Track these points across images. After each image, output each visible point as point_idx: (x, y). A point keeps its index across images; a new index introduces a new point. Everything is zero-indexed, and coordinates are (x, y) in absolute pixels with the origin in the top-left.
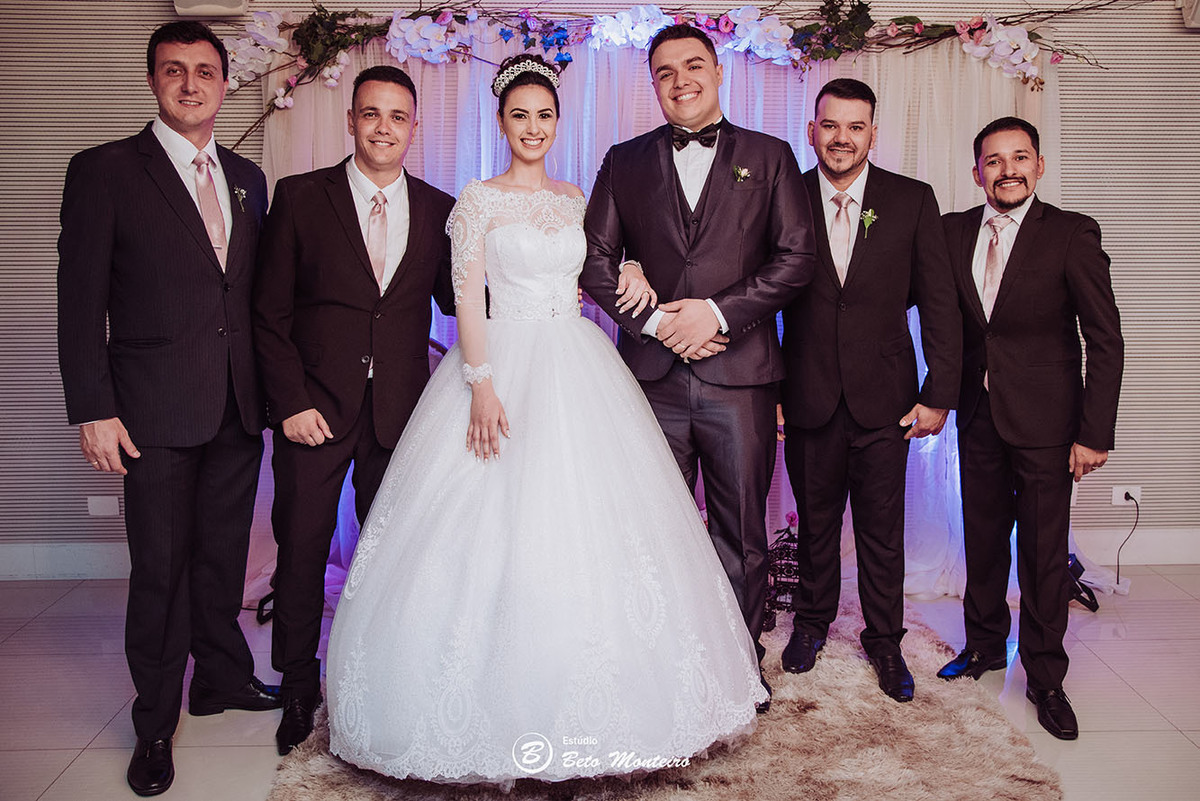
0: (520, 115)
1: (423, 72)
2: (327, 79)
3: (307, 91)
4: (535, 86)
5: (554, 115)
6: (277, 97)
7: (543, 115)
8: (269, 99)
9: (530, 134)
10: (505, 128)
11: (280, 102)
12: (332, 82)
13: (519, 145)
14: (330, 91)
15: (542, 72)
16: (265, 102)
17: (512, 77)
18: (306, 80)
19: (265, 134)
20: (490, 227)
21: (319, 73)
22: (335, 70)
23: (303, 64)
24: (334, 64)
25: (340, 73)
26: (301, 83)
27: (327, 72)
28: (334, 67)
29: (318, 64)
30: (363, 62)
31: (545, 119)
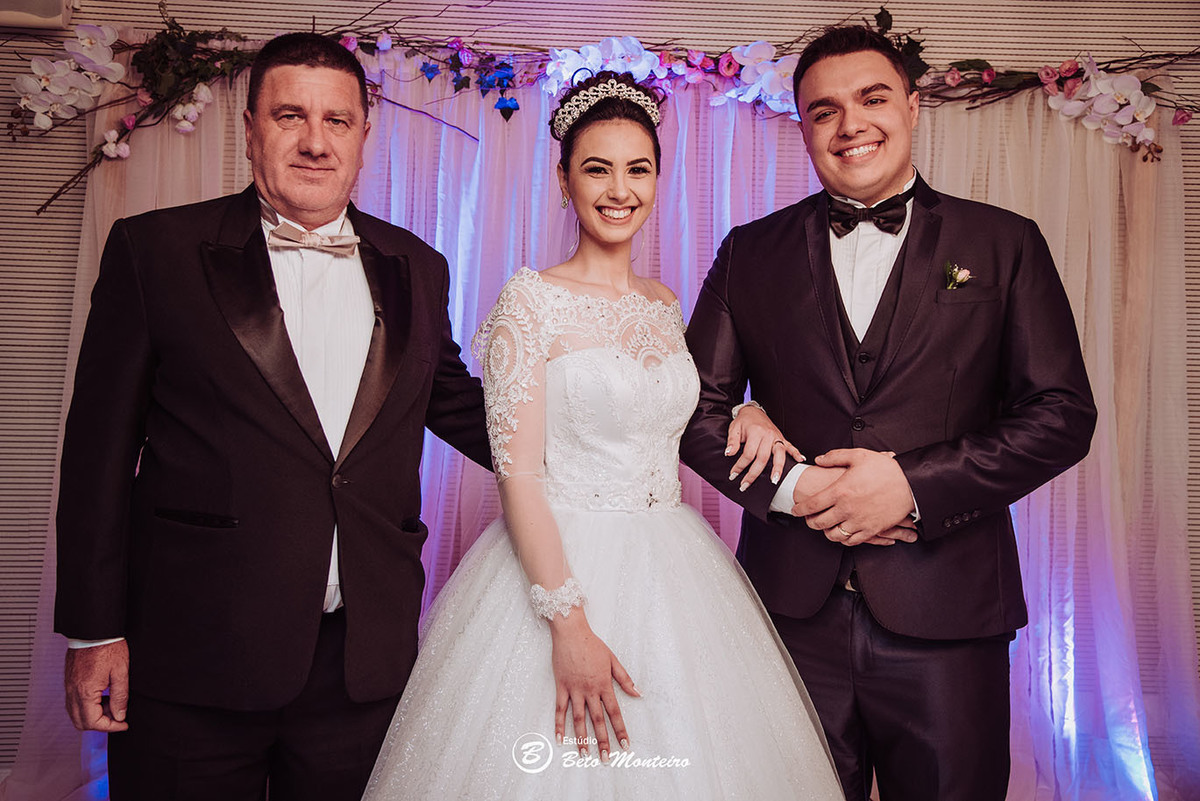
0: (600, 167)
2: (178, 121)
3: (149, 137)
4: (623, 121)
5: (653, 169)
6: (106, 142)
7: (636, 169)
8: (96, 143)
10: (571, 191)
11: (110, 150)
12: (186, 125)
13: (594, 217)
14: (183, 138)
15: (634, 99)
16: (90, 149)
17: (584, 108)
18: (149, 121)
19: (88, 191)
20: (556, 350)
21: (167, 112)
22: (191, 110)
23: (147, 99)
24: (190, 102)
25: (199, 114)
26: (144, 124)
27: (179, 111)
28: (190, 106)
29: (166, 100)
30: (231, 99)
31: (638, 176)
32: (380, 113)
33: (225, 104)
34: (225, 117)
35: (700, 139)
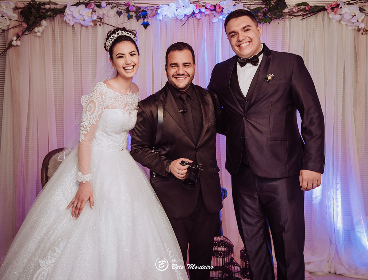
0: (121, 56)
1: (81, 30)
2: (36, 33)
3: (26, 38)
4: (125, 42)
5: (137, 54)
6: (12, 41)
8: (9, 41)
9: (127, 64)
11: (14, 43)
12: (39, 34)
13: (123, 71)
14: (38, 38)
15: (127, 35)
16: (7, 43)
17: (113, 40)
18: (26, 33)
19: (7, 57)
21: (32, 30)
22: (40, 29)
23: (25, 25)
24: (40, 26)
25: (43, 30)
26: (24, 34)
27: (36, 29)
28: (40, 28)
29: (32, 26)
30: (53, 25)
31: (133, 56)
32: (103, 28)
33: (51, 26)
34: (51, 30)
35: (211, 33)
